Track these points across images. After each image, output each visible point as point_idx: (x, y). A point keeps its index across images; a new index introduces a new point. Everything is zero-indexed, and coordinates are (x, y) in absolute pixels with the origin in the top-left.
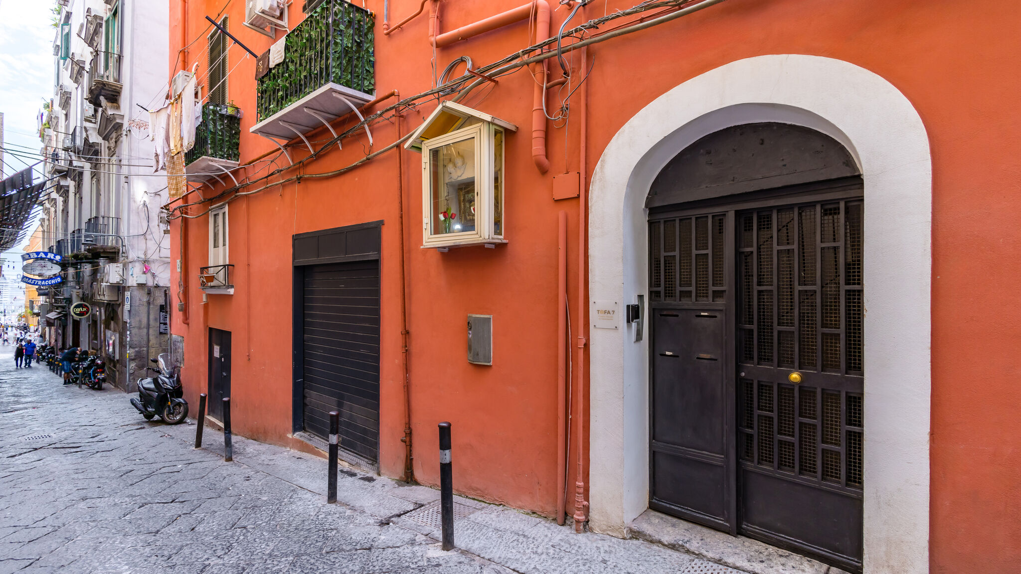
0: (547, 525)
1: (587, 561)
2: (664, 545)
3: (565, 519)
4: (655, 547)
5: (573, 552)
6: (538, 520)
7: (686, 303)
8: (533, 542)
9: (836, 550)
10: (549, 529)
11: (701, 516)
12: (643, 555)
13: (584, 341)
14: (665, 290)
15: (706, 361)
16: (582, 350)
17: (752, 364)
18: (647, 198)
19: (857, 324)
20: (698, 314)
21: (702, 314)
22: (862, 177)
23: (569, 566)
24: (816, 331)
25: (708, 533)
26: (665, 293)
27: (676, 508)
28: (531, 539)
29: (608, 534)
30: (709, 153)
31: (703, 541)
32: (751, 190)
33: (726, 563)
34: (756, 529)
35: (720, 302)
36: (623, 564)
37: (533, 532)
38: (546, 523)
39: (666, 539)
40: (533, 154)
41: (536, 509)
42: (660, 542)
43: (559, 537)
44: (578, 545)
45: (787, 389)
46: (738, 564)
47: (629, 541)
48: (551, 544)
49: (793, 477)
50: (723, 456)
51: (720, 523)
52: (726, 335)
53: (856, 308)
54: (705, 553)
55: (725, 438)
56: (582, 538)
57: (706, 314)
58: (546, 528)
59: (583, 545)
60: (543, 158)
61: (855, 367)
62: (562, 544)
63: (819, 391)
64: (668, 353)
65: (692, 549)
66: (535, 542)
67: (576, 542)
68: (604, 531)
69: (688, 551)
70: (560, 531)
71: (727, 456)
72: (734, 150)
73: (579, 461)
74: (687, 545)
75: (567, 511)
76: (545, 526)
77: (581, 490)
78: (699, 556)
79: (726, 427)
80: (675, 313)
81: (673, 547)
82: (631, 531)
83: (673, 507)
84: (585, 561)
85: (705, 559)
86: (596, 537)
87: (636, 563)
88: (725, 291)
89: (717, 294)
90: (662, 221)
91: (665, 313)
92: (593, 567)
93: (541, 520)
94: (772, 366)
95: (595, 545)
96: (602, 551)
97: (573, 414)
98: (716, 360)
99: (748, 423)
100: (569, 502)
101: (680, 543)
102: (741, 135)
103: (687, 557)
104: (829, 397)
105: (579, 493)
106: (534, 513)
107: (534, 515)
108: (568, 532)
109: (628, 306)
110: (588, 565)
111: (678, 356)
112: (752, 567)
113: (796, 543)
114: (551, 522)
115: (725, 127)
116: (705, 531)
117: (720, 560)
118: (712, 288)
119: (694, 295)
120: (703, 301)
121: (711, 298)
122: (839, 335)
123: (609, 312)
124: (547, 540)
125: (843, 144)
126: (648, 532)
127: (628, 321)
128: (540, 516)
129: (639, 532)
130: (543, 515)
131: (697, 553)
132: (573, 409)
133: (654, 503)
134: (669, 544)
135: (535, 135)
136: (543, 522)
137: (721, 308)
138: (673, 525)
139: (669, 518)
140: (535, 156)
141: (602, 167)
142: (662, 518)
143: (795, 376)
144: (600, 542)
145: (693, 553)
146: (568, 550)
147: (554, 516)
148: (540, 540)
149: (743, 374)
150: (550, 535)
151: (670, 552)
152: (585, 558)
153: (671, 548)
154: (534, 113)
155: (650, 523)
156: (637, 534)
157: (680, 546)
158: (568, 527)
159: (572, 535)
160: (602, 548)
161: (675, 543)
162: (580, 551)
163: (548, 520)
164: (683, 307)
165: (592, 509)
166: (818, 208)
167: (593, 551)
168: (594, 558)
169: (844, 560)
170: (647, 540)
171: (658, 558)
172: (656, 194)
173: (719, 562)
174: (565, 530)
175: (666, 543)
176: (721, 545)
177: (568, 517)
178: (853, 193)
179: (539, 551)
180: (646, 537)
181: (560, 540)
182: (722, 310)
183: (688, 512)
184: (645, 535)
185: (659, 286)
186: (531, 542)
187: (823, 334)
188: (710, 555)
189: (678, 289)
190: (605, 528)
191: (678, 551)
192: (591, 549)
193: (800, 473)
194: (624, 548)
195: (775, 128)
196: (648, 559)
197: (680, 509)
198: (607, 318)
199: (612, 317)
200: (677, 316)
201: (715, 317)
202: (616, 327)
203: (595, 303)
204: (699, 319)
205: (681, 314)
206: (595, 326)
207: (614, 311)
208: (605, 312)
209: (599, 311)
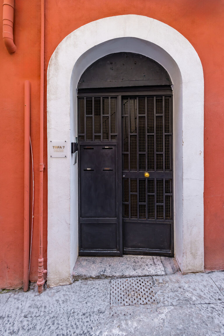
0: (16, 296)
1: (54, 319)
2: (93, 278)
3: (29, 285)
4: (89, 282)
5: (42, 314)
6: (8, 295)
7: (97, 142)
8: (8, 321)
9: (161, 248)
10: (18, 300)
11: (106, 252)
12: (85, 292)
13: (43, 167)
14: (87, 135)
15: (107, 171)
16: (43, 172)
17: (127, 170)
18: (79, 83)
19: (168, 149)
20: (103, 147)
21: (106, 147)
22: (171, 86)
23: (43, 332)
24: (154, 153)
25: (111, 260)
26: (87, 137)
27: (93, 251)
28: (6, 319)
29: (60, 285)
30: (111, 63)
31: (111, 267)
32: (131, 86)
33: (125, 276)
34: (130, 249)
35: (114, 141)
36: (77, 307)
37: (6, 310)
38: (15, 294)
39: (94, 274)
40: (3, 36)
41: (5, 286)
42: (91, 277)
43: (28, 305)
44: (43, 305)
45: (143, 181)
46: (131, 275)
47: (73, 284)
48: (23, 315)
49: (145, 221)
50: (116, 218)
51: (115, 253)
52: (117, 158)
53: (168, 143)
54: (115, 274)
55: (117, 209)
56: (44, 297)
57: (107, 147)
58: (16, 300)
59: (47, 303)
60: (12, 42)
61: (167, 168)
62: (32, 310)
63: (155, 180)
64: (88, 169)
65: (108, 274)
66: (10, 320)
67: (41, 302)
68: (57, 284)
69: (106, 277)
70: (27, 298)
71: (118, 218)
72: (124, 65)
73: (40, 245)
74: (105, 274)
75: (31, 279)
76: (15, 298)
77: (42, 264)
78: (112, 277)
79: (117, 203)
80: (92, 147)
81: (98, 277)
82: (74, 277)
83: (91, 251)
84: (53, 320)
85: (115, 278)
86: (53, 291)
87: (84, 302)
88: (117, 135)
89: (113, 137)
90: (85, 98)
91: (86, 147)
92: (60, 322)
93: (10, 293)
94: (136, 171)
95: (54, 299)
96: (61, 302)
97: (35, 215)
98: (112, 170)
99: (125, 199)
100: (32, 273)
101: (102, 273)
102: (127, 57)
103: (107, 281)
104: (160, 182)
105: (40, 267)
106: (4, 290)
107: (4, 291)
108: (33, 295)
109: (72, 144)
110: (56, 322)
111: (93, 170)
112: (137, 273)
113: (147, 251)
114: (19, 292)
115: (120, 52)
116: (109, 259)
117: (123, 276)
118: (110, 134)
119: (102, 137)
120: (106, 140)
121: (110, 139)
122: (162, 154)
123: (61, 147)
124: (19, 312)
125: (166, 70)
126: (84, 274)
127: (72, 152)
128: (9, 291)
129: (78, 276)
130: (11, 288)
131: (111, 276)
132: (35, 211)
133: (82, 252)
134: (96, 277)
135: (5, 22)
136: (12, 295)
137: (115, 144)
138: (94, 263)
139: (90, 258)
140: (5, 38)
141: (56, 56)
142: (87, 260)
143: (147, 174)
144: (57, 294)
145: (109, 277)
146: (37, 315)
147: (20, 286)
148: (13, 316)
149: (124, 176)
150: (20, 306)
151: (97, 281)
152: (52, 316)
153: (98, 278)
154: (5, 7)
155: (82, 267)
156: (77, 277)
157: (102, 275)
158: (32, 290)
159: (37, 297)
160: (60, 300)
161: (99, 274)
162: (47, 310)
163: (16, 291)
164: (96, 144)
165: (49, 273)
166: (155, 98)
167: (55, 305)
168: (58, 312)
169: (165, 252)
170: (83, 279)
171: (94, 290)
172: (83, 81)
173: (122, 277)
174: (30, 294)
175: (94, 277)
176: (119, 265)
177: (31, 284)
178: (168, 93)
179: (16, 329)
180: (83, 278)
181: (30, 307)
182: (115, 145)
183: (100, 252)
184: (82, 276)
185: (83, 133)
186: (6, 322)
187: (157, 154)
188: (117, 274)
189: (94, 134)
190: (58, 282)
191: (101, 278)
192: (53, 304)
193: (148, 218)
194: (73, 292)
195: (141, 57)
196: (90, 295)
197: (95, 251)
198: (59, 151)
199: (63, 150)
200: (93, 149)
201: (112, 148)
202: (66, 156)
203: (51, 141)
204: (104, 150)
205: (95, 148)
206: (51, 156)
207: (64, 147)
208: (58, 148)
209: (54, 147)
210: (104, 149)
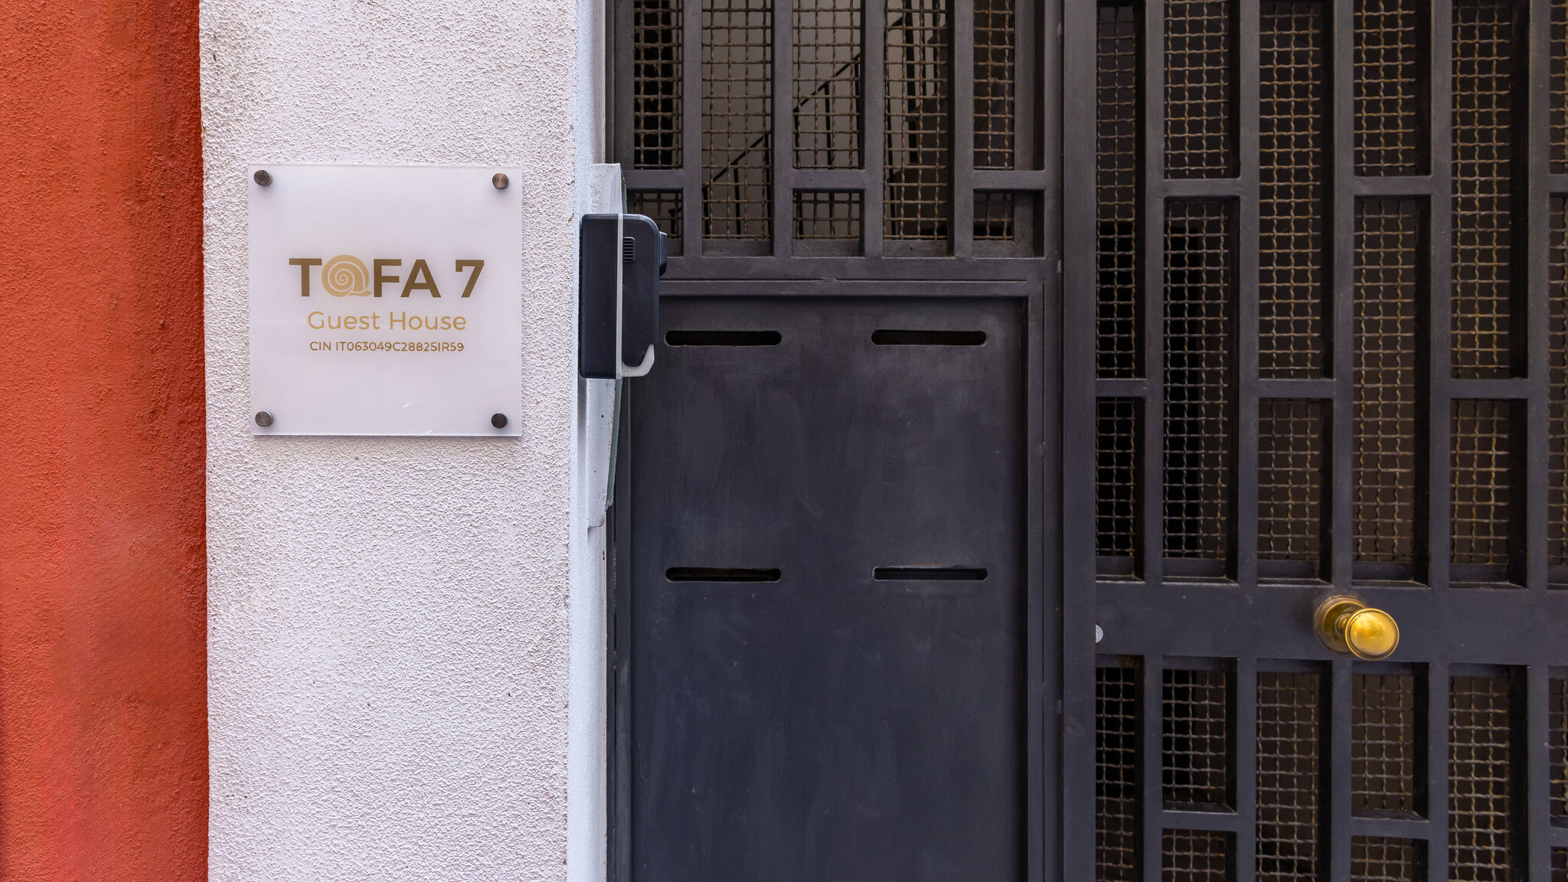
15: (927, 588)
24: (1421, 395)
63: (1438, 675)
88: (1035, 194)
98: (980, 574)
111: (771, 576)
118: (970, 180)
119: (875, 215)
123: (422, 278)
164: (815, 287)
189: (788, 178)
198: (398, 334)
199: (458, 323)
200: (773, 338)
201: (978, 338)
202: (499, 421)
203: (263, 179)
204: (890, 356)
205: (796, 331)
206: (265, 420)
207: (478, 265)
208: (379, 280)
209: (305, 265)
210: (896, 348)
